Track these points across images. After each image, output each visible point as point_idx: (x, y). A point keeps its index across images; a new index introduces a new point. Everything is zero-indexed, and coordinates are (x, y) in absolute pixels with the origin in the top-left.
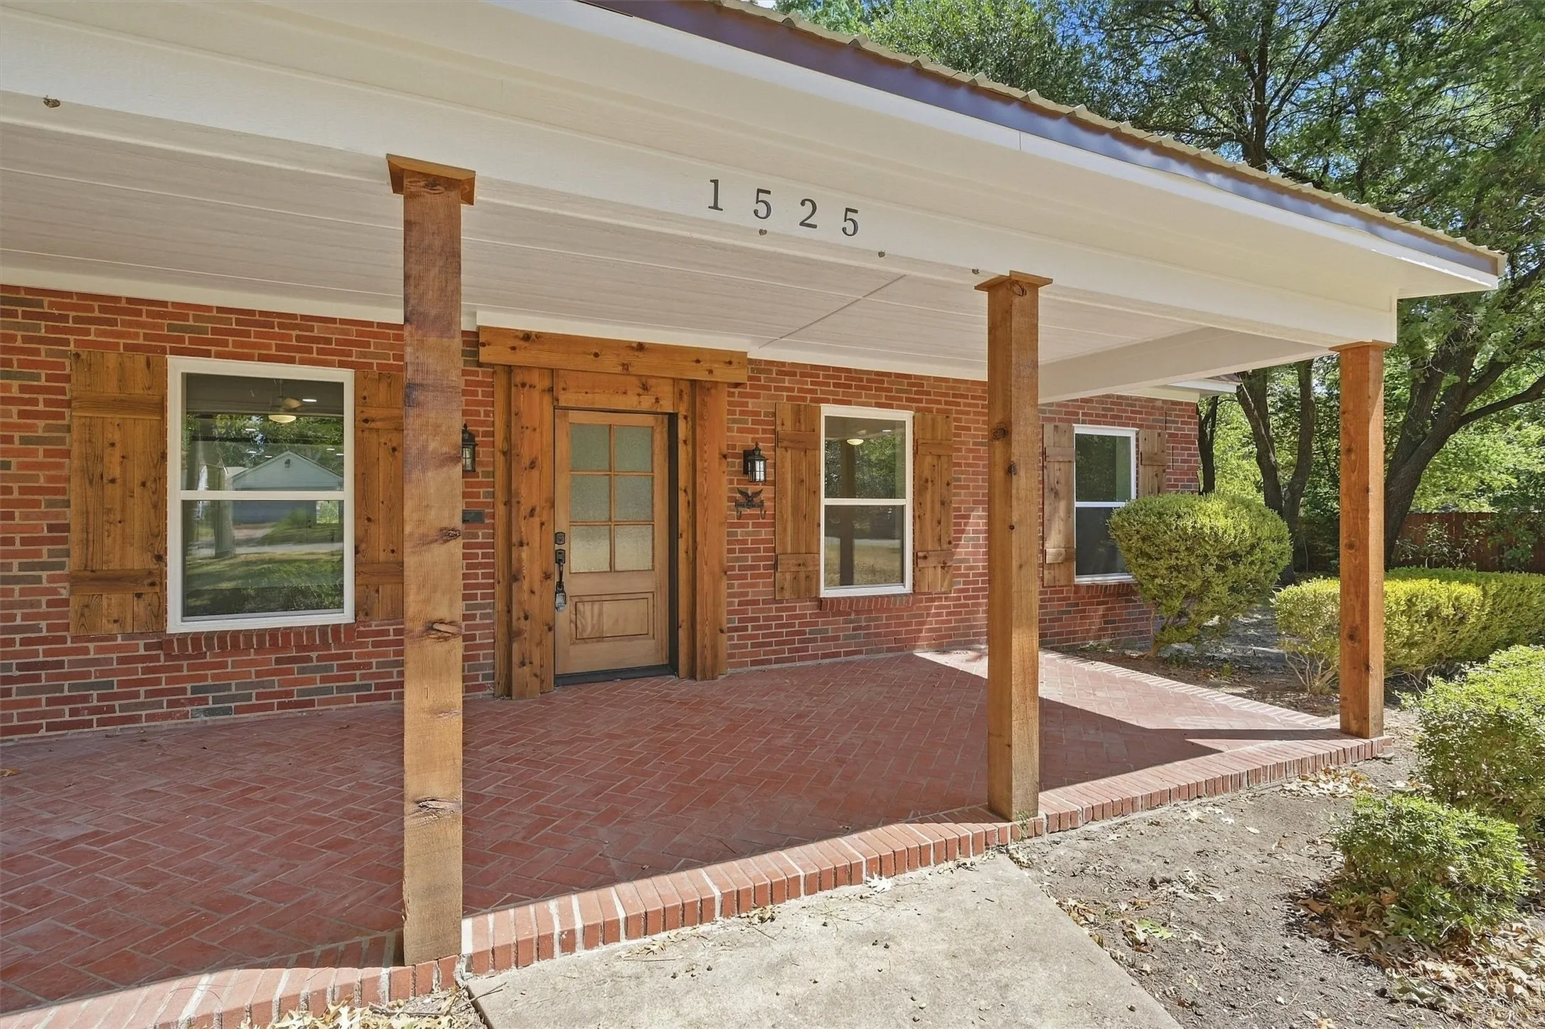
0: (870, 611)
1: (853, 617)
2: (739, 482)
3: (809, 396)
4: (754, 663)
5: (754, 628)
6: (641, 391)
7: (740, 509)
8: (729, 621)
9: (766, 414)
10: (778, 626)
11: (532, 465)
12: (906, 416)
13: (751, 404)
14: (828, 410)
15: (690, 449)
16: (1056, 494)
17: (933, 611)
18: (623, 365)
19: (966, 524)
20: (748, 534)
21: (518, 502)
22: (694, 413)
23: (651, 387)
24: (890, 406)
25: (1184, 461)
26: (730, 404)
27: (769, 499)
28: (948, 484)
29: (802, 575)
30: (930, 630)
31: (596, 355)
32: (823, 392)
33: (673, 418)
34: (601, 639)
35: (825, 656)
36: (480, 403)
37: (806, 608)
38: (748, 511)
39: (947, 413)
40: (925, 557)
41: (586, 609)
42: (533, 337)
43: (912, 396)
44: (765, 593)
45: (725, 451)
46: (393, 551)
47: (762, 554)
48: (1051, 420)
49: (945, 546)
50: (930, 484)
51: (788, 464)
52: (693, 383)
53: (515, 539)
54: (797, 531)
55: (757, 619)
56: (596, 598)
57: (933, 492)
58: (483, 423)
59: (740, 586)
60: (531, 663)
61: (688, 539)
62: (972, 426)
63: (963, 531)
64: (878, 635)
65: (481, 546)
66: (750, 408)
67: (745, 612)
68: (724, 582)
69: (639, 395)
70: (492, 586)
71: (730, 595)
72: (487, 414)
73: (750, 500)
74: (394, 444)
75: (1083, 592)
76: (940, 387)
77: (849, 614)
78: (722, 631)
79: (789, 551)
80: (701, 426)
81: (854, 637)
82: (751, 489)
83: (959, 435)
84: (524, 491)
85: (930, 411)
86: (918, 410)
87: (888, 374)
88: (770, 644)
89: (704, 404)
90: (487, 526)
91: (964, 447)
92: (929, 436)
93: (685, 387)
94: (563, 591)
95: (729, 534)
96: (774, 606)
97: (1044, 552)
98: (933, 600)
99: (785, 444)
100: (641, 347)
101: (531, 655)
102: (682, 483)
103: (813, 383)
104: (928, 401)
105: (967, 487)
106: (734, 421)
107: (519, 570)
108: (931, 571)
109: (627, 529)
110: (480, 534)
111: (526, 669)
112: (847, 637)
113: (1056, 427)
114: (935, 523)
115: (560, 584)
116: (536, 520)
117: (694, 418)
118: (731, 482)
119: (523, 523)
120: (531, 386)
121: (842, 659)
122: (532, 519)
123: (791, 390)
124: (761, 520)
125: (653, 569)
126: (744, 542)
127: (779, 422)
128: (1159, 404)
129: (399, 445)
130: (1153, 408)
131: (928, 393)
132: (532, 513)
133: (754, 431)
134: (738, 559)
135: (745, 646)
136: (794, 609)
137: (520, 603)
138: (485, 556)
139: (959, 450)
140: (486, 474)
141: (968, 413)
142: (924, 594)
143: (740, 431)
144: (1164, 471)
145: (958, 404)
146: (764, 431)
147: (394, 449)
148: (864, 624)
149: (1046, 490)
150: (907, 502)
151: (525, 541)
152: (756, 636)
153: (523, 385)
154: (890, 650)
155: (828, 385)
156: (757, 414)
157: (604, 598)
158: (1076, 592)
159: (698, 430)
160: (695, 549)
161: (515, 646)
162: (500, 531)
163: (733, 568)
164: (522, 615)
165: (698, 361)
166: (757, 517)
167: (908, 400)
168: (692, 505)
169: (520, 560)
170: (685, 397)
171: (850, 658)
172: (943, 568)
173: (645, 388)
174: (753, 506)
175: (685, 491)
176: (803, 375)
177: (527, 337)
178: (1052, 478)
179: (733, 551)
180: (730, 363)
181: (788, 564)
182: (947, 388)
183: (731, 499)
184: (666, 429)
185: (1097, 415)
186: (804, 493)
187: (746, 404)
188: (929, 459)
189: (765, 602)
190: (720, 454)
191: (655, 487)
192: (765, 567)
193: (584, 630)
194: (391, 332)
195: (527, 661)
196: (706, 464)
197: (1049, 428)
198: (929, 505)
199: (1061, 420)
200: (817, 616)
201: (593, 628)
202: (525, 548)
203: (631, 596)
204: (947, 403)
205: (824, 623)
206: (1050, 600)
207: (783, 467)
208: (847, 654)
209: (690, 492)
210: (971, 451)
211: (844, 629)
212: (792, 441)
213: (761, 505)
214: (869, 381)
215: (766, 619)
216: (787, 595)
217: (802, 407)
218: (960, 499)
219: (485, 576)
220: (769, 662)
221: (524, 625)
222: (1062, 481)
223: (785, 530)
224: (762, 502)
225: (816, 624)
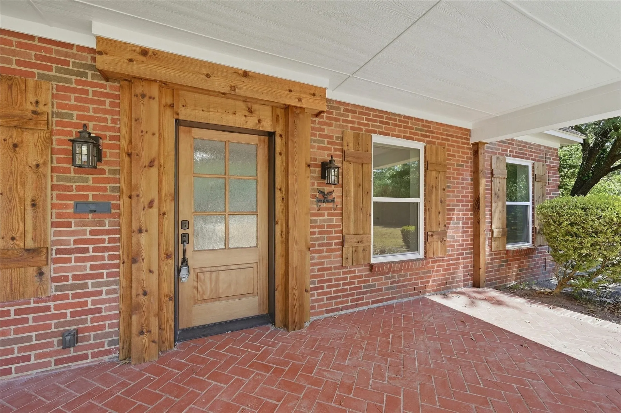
0: (400, 271)
1: (390, 275)
2: (319, 184)
3: (364, 128)
4: (328, 312)
5: (329, 287)
6: (247, 113)
7: (319, 203)
8: (312, 283)
9: (337, 138)
10: (344, 284)
11: (151, 165)
12: (420, 146)
13: (327, 131)
14: (377, 139)
15: (284, 158)
16: (498, 197)
17: (436, 269)
18: (231, 87)
19: (453, 214)
20: (324, 221)
21: (138, 196)
22: (287, 132)
23: (255, 111)
24: (412, 139)
25: (553, 180)
26: (313, 129)
27: (338, 197)
28: (444, 190)
29: (360, 249)
30: (434, 281)
31: (208, 76)
32: (373, 126)
33: (271, 135)
34: (217, 299)
35: (373, 303)
36: (107, 112)
37: (362, 271)
38: (324, 205)
39: (443, 146)
40: (432, 235)
41: (205, 277)
42: (150, 53)
43: (425, 133)
44: (336, 262)
45: (309, 162)
46: (13, 239)
47: (334, 235)
48: (495, 153)
49: (443, 228)
50: (434, 189)
51: (351, 173)
52: (287, 108)
53: (134, 227)
54: (357, 220)
55: (330, 280)
56: (213, 269)
57: (436, 195)
58: (109, 129)
59: (319, 258)
60: (149, 331)
61: (282, 225)
62: (456, 154)
63: (451, 219)
64: (404, 286)
65: (108, 232)
66: (326, 133)
67: (322, 276)
68: (309, 255)
69: (245, 116)
70: (117, 266)
71: (313, 265)
72: (114, 121)
73: (325, 197)
74: (16, 141)
75: (511, 254)
76: (439, 129)
77: (388, 274)
78: (306, 291)
79: (352, 233)
80: (292, 141)
81: (391, 288)
82: (327, 189)
83: (449, 160)
84: (142, 185)
85: (434, 143)
86: (428, 142)
87: (411, 118)
88: (338, 297)
89: (295, 125)
90: (114, 216)
91: (452, 167)
92: (434, 158)
93: (280, 112)
94: (187, 265)
95: (312, 221)
96: (341, 271)
97: (492, 231)
98: (435, 262)
99: (349, 159)
100: (246, 74)
101: (149, 324)
102: (278, 184)
103: (367, 119)
104: (433, 137)
105: (453, 192)
106: (315, 141)
107: (138, 254)
108: (435, 242)
109: (237, 217)
110: (107, 222)
111: (145, 337)
112: (387, 289)
113: (498, 158)
114: (437, 214)
115: (184, 260)
116: (155, 211)
117: (286, 137)
118: (313, 184)
119: (142, 214)
120: (150, 98)
121: (384, 303)
122: (150, 210)
123: (353, 122)
124: (333, 211)
125: (257, 246)
126: (322, 227)
127: (345, 143)
128: (542, 148)
129: (21, 142)
130: (540, 150)
131: (432, 132)
132: (151, 204)
133: (329, 149)
134: (317, 239)
135: (322, 300)
136: (354, 272)
137: (138, 281)
138: (110, 241)
139: (449, 169)
140: (114, 172)
141: (453, 146)
142: (431, 258)
143: (319, 148)
144: (545, 185)
145: (449, 140)
146: (335, 150)
147: (15, 146)
148: (397, 280)
149: (493, 195)
150: (421, 200)
151: (144, 228)
152: (329, 293)
153: (143, 96)
154: (411, 295)
155: (375, 121)
156: (330, 137)
157: (220, 268)
158: (506, 254)
159: (290, 143)
160: (288, 232)
161: (134, 317)
162: (124, 220)
163: (314, 245)
164: (141, 291)
165: (290, 91)
166: (331, 208)
167: (422, 135)
168: (286, 200)
169: (139, 245)
170: (281, 121)
171: (389, 302)
172: (441, 242)
173: (250, 111)
174: (328, 201)
175: (280, 190)
176: (361, 113)
177: (144, 52)
178: (496, 188)
179: (313, 233)
180: (314, 95)
181: (351, 242)
182: (443, 130)
183: (313, 196)
184: (266, 146)
185: (516, 152)
186: (361, 193)
187: (323, 130)
188: (434, 173)
189: (336, 268)
190: (306, 164)
191: (259, 187)
192: (336, 244)
193: (204, 293)
194: (14, 39)
195: (145, 330)
196: (296, 170)
197: (494, 158)
198: (434, 202)
199: (499, 154)
200: (368, 276)
201: (211, 291)
202: (144, 234)
203: (240, 268)
204: (443, 139)
205: (373, 280)
206: (495, 259)
207: (348, 174)
208: (387, 300)
209: (284, 190)
210: (455, 169)
211: (386, 284)
212: (354, 157)
213: (333, 201)
214: (400, 121)
215: (336, 280)
216: (350, 261)
217: (360, 135)
218: (451, 199)
219: (110, 258)
220: (338, 310)
221: (142, 299)
222: (501, 189)
223: (349, 218)
224: (334, 198)
225: (368, 281)
